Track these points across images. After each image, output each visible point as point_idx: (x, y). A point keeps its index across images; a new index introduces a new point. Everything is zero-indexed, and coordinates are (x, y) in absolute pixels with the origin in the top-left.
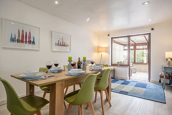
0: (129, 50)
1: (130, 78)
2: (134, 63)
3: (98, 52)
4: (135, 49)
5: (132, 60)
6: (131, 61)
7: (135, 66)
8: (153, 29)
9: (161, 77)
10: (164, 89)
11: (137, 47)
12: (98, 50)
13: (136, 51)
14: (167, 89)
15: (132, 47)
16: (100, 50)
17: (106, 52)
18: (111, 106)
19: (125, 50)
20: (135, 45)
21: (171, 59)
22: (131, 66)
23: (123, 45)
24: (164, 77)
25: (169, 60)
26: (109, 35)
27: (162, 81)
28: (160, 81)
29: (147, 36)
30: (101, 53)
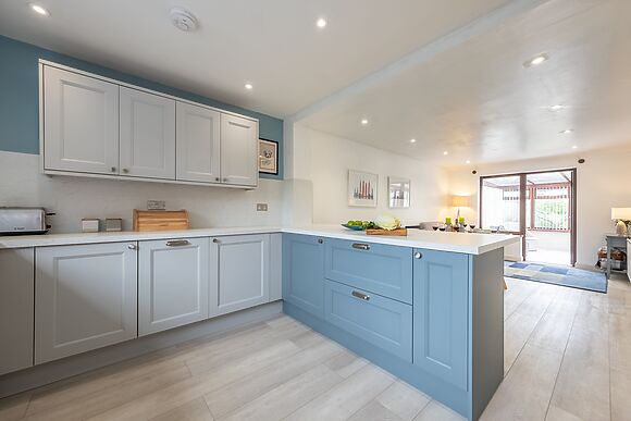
0: (523, 198)
1: (525, 260)
2: (532, 228)
3: (451, 205)
4: (533, 197)
8: (582, 161)
9: (602, 255)
10: (607, 278)
11: (539, 193)
12: (450, 201)
13: (536, 201)
14: (614, 279)
16: (456, 202)
17: (468, 206)
19: (506, 198)
21: (627, 222)
24: (609, 256)
25: (621, 223)
26: (474, 172)
27: (602, 263)
28: (599, 264)
29: (569, 174)
30: (456, 209)
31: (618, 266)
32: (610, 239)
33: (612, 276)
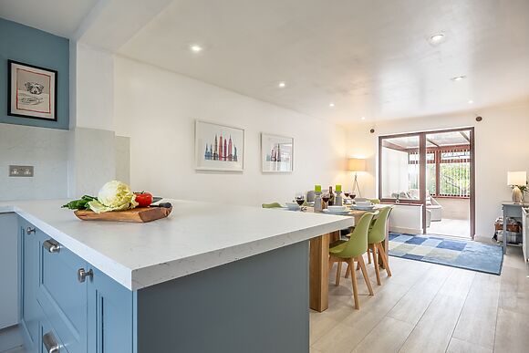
0: (423, 162)
1: (425, 232)
2: (437, 195)
3: (348, 170)
4: (438, 161)
5: (430, 189)
6: (427, 191)
7: (439, 204)
8: (479, 119)
9: (499, 227)
10: (504, 253)
12: (347, 165)
13: (441, 165)
14: (511, 254)
15: (430, 157)
16: (352, 165)
17: (366, 170)
18: (390, 275)
19: (413, 162)
20: (438, 150)
22: (427, 202)
23: (406, 150)
24: (505, 227)
25: (517, 189)
26: (372, 131)
27: (499, 236)
28: (495, 237)
29: (467, 133)
30: (353, 174)
31: (514, 239)
32: (506, 207)
33: (508, 250)
